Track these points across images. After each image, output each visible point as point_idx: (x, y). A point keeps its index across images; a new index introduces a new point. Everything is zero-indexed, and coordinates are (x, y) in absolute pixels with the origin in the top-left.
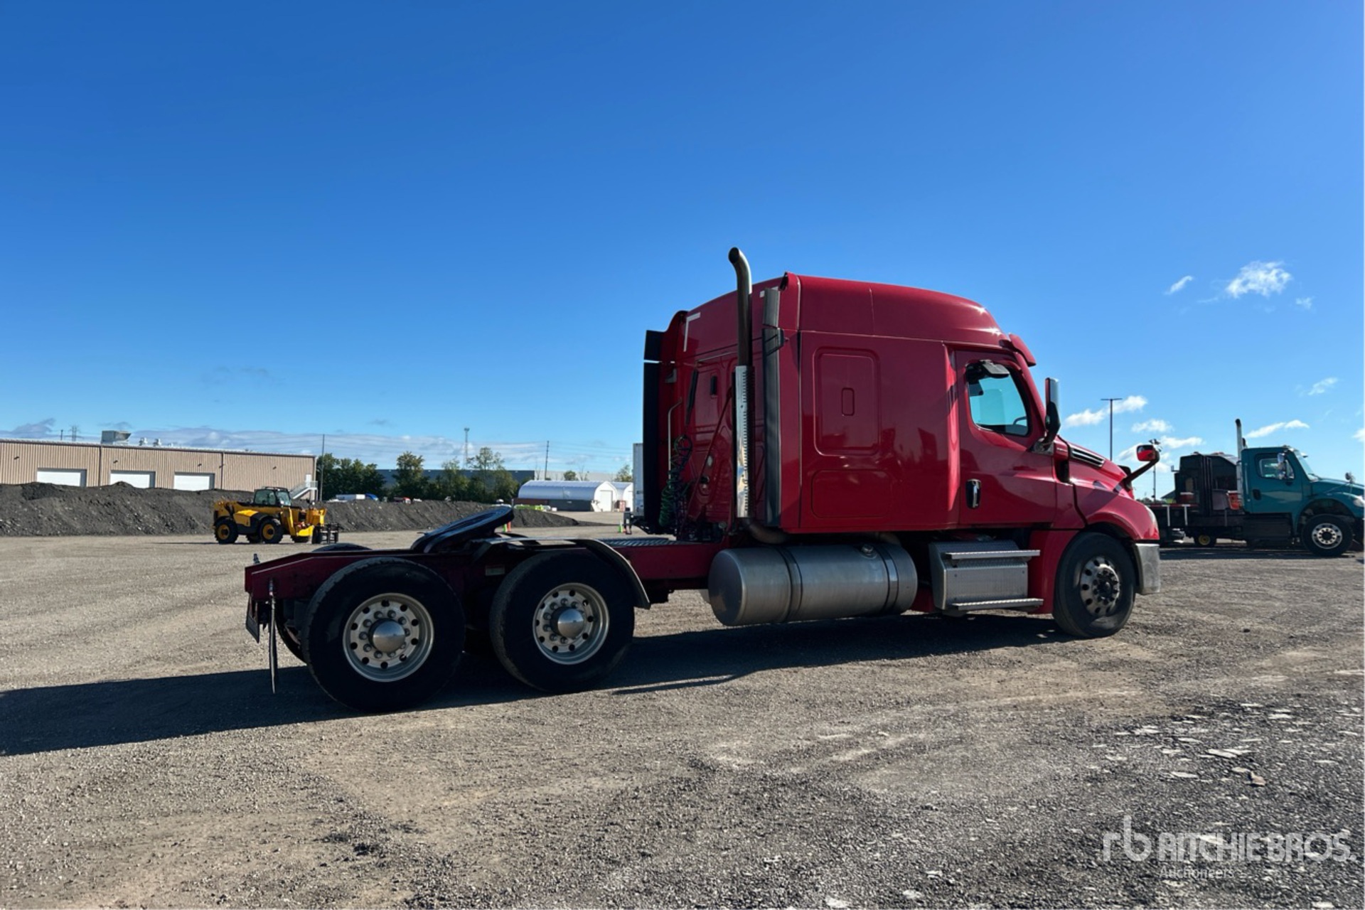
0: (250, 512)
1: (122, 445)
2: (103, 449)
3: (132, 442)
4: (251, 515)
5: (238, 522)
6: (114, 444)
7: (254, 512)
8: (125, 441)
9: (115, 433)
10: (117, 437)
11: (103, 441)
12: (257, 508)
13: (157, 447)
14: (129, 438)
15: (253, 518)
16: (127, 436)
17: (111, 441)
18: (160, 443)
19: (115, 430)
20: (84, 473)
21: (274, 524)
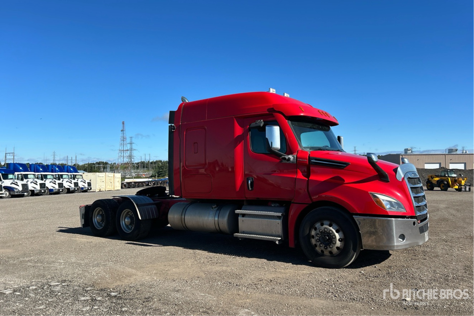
0: (437, 179)
1: (455, 154)
2: (446, 155)
3: (458, 152)
4: (437, 180)
5: (433, 182)
6: (452, 153)
7: (439, 179)
8: (456, 152)
9: (452, 149)
10: (453, 151)
11: (449, 152)
12: (440, 177)
13: (466, 153)
14: (457, 151)
15: (438, 181)
16: (457, 150)
17: (451, 152)
18: (467, 152)
19: (452, 148)
20: (440, 164)
21: (444, 183)
